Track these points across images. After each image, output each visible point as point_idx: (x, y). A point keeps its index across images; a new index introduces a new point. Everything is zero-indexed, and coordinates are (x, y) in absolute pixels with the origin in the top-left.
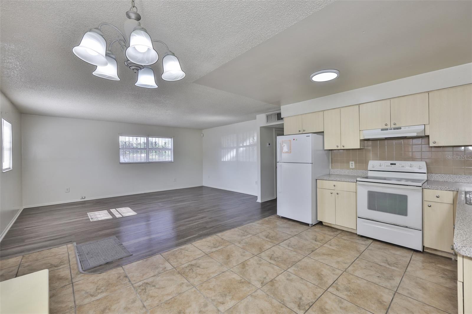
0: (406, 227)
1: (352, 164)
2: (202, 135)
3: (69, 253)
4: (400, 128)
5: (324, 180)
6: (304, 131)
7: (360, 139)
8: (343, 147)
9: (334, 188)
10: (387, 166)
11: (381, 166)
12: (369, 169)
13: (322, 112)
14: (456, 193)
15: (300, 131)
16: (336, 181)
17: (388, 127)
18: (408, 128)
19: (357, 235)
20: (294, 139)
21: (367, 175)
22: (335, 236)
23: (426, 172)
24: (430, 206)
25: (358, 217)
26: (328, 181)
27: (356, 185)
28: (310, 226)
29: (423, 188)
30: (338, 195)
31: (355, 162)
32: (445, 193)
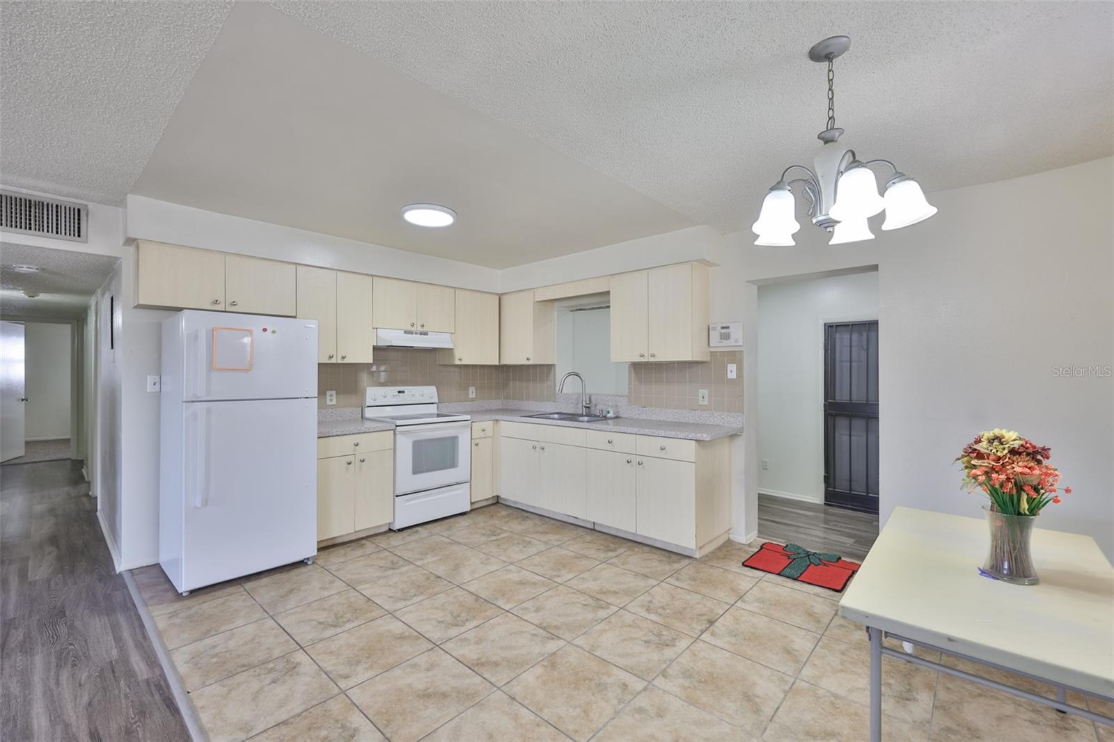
0: (457, 484)
1: (331, 396)
5: (331, 436)
6: (233, 304)
7: (375, 344)
8: (343, 358)
9: (355, 450)
10: (394, 396)
11: (385, 397)
12: (368, 404)
13: (294, 267)
14: (495, 422)
15: (216, 302)
16: (359, 433)
17: (414, 329)
18: (437, 335)
19: (394, 531)
20: (265, 330)
21: (362, 417)
22: (385, 549)
23: (437, 401)
24: (477, 445)
25: (397, 496)
26: (340, 437)
27: (395, 434)
28: (309, 563)
29: (472, 422)
30: (363, 463)
31: (336, 393)
32: (488, 425)
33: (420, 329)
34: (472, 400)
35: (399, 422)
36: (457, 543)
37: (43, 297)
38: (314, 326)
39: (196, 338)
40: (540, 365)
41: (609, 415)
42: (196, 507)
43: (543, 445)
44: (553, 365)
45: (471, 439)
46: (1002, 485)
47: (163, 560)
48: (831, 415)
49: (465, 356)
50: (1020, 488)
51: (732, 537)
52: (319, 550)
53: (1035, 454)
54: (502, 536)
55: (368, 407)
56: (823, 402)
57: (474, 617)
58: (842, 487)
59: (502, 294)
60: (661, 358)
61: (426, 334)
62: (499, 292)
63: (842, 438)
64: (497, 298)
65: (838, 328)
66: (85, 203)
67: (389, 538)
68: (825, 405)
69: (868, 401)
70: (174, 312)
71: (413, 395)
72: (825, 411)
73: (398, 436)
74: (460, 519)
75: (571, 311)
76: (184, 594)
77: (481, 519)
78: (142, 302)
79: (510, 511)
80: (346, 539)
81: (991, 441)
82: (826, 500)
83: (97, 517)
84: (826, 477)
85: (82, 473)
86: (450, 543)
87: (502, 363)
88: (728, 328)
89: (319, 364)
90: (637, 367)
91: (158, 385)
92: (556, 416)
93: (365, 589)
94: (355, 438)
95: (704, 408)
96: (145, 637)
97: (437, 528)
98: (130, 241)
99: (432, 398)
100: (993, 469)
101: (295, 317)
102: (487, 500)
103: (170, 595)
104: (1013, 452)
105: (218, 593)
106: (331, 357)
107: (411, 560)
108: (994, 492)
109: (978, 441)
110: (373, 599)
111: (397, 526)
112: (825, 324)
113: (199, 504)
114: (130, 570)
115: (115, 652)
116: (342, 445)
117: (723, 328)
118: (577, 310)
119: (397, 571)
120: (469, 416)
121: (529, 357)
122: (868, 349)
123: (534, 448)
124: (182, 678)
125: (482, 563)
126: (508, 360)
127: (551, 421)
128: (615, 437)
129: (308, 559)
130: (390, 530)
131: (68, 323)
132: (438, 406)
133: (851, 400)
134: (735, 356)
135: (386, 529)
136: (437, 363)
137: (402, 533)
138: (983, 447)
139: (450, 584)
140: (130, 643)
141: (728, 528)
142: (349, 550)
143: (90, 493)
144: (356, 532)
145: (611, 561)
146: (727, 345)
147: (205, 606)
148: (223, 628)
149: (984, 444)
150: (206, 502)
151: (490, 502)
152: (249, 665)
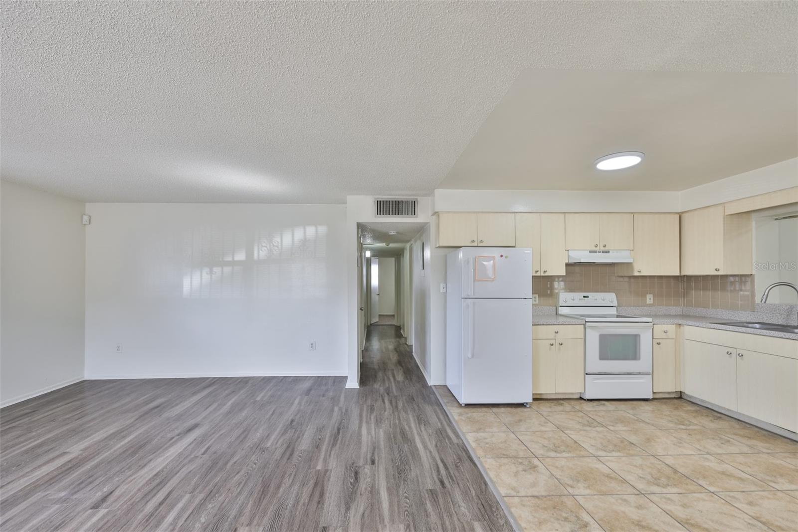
0: (640, 374)
1: (535, 298)
2: (86, 218)
4: (609, 252)
5: (540, 325)
6: (481, 242)
7: (567, 262)
8: (545, 272)
9: (555, 336)
10: (580, 299)
11: (573, 300)
12: (561, 305)
13: (513, 215)
14: (678, 326)
15: (473, 241)
16: (558, 325)
17: (597, 249)
18: (617, 252)
19: (585, 400)
20: (502, 256)
21: (556, 314)
22: (580, 411)
23: (617, 305)
24: (659, 344)
25: (587, 374)
26: (545, 326)
27: (585, 328)
28: (527, 406)
29: (653, 324)
30: (561, 346)
31: (539, 296)
32: (671, 328)
33: (603, 249)
34: (650, 305)
35: (588, 319)
36: (643, 421)
37: (392, 245)
38: (529, 252)
39: (468, 263)
42: (469, 358)
43: (742, 352)
44: (751, 275)
45: (653, 338)
47: (449, 384)
49: (644, 267)
52: (534, 399)
54: (691, 427)
55: (561, 306)
57: (675, 485)
59: (683, 213)
61: (607, 252)
62: (680, 211)
64: (678, 216)
66: (416, 197)
67: (581, 404)
70: (455, 249)
71: (596, 299)
73: (587, 330)
74: (643, 403)
75: (776, 219)
76: (463, 405)
77: (666, 409)
78: (441, 245)
79: (698, 409)
80: (549, 397)
83: (413, 355)
85: (401, 333)
86: (637, 420)
87: (683, 274)
89: (533, 276)
91: (445, 288)
92: (757, 326)
93: (571, 434)
94: (556, 328)
96: (450, 421)
97: (622, 405)
98: (436, 213)
99: (612, 302)
101: (514, 247)
102: (669, 393)
103: (456, 404)
105: (479, 410)
106: (536, 272)
107: (604, 424)
110: (577, 442)
111: (587, 397)
113: (470, 355)
114: (435, 386)
115: (439, 424)
116: (546, 331)
118: (784, 218)
119: (594, 429)
120: (651, 319)
121: (718, 268)
123: (729, 354)
124: (473, 449)
125: (674, 444)
126: (689, 271)
127: (753, 330)
129: (527, 403)
130: (581, 398)
131: (393, 257)
132: (617, 309)
135: (577, 396)
136: (616, 275)
137: (591, 403)
139: (644, 452)
140: (445, 423)
142: (552, 404)
143: (407, 343)
144: (556, 393)
147: (475, 414)
148: (487, 430)
150: (473, 356)
151: (673, 396)
152: (507, 455)
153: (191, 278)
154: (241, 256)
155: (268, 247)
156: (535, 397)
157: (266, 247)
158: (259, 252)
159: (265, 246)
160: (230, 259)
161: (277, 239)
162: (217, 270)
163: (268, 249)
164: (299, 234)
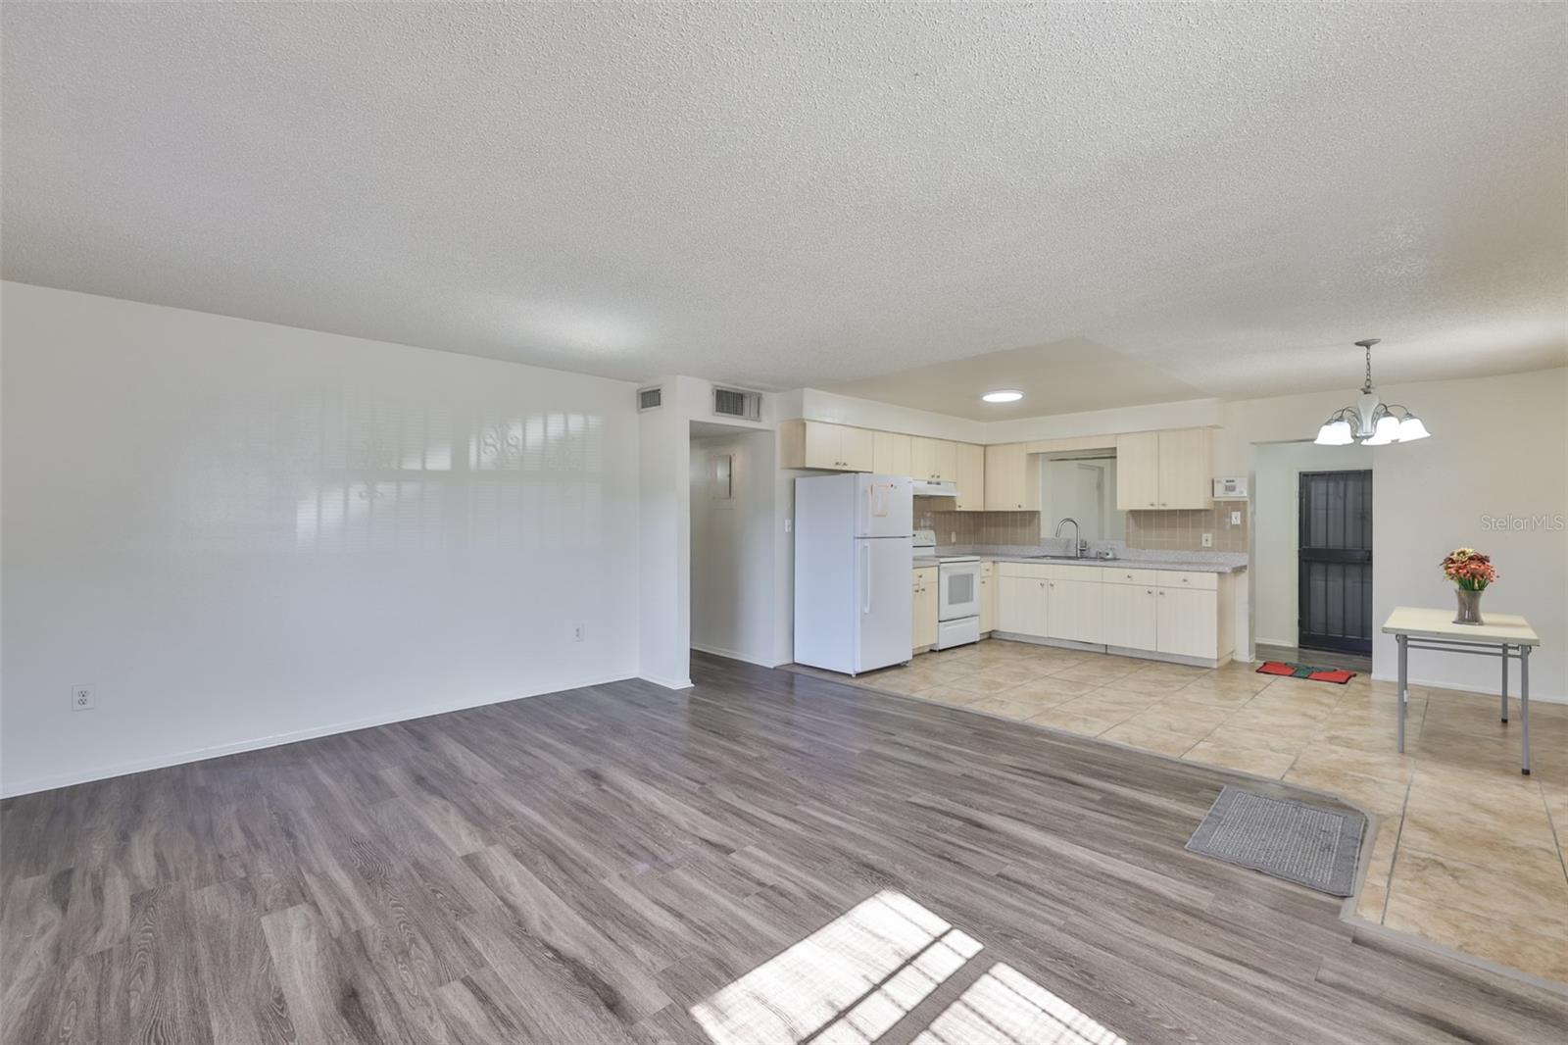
0: (972, 615)
3: (1385, 885)
7: (915, 494)
9: (919, 581)
14: (994, 563)
16: (921, 567)
17: (933, 480)
18: (947, 484)
19: (936, 651)
20: (892, 486)
23: (937, 544)
24: (985, 582)
25: (940, 622)
27: (938, 569)
28: (909, 664)
29: (978, 562)
30: (924, 592)
32: (991, 565)
33: (936, 480)
35: (941, 560)
39: (865, 493)
40: (1029, 512)
41: (1108, 557)
42: (865, 613)
44: (1038, 512)
45: (981, 577)
46: (1465, 575)
48: (1306, 561)
49: (964, 503)
50: (1474, 576)
51: (1234, 658)
52: (914, 656)
53: (1483, 560)
56: (1297, 549)
58: (1318, 630)
60: (1171, 507)
61: (939, 484)
62: (987, 444)
63: (1318, 583)
64: (983, 448)
65: (1315, 477)
67: (939, 655)
68: (1299, 552)
69: (1345, 546)
71: (921, 539)
72: (1300, 557)
73: (941, 572)
76: (854, 676)
77: (995, 647)
79: (1013, 643)
81: (1459, 554)
82: (1300, 642)
84: (1300, 621)
87: (987, 510)
88: (1233, 481)
90: (1135, 514)
91: (791, 526)
94: (919, 571)
95: (1207, 549)
97: (967, 650)
100: (1460, 568)
102: (987, 633)
104: (1471, 558)
105: (875, 677)
108: (1461, 581)
109: (1452, 554)
111: (940, 647)
112: (1300, 473)
113: (867, 610)
114: (781, 666)
117: (1227, 481)
120: (975, 557)
121: (1021, 504)
122: (1345, 495)
123: (1042, 584)
126: (994, 507)
128: (1134, 573)
129: (907, 662)
130: (932, 651)
132: (935, 549)
133: (1327, 545)
134: (1238, 505)
135: (927, 650)
137: (944, 653)
138: (1455, 557)
141: (1232, 649)
145: (1109, 685)
146: (1233, 496)
149: (1456, 555)
150: (871, 610)
151: (987, 636)
153: (319, 505)
154: (440, 461)
155: (499, 446)
156: (916, 652)
157: (494, 446)
158: (479, 455)
159: (490, 445)
160: (414, 465)
161: (516, 432)
162: (385, 488)
163: (497, 450)
164: (556, 425)
